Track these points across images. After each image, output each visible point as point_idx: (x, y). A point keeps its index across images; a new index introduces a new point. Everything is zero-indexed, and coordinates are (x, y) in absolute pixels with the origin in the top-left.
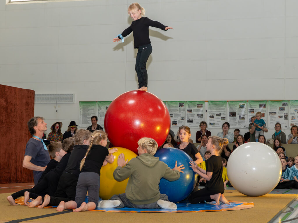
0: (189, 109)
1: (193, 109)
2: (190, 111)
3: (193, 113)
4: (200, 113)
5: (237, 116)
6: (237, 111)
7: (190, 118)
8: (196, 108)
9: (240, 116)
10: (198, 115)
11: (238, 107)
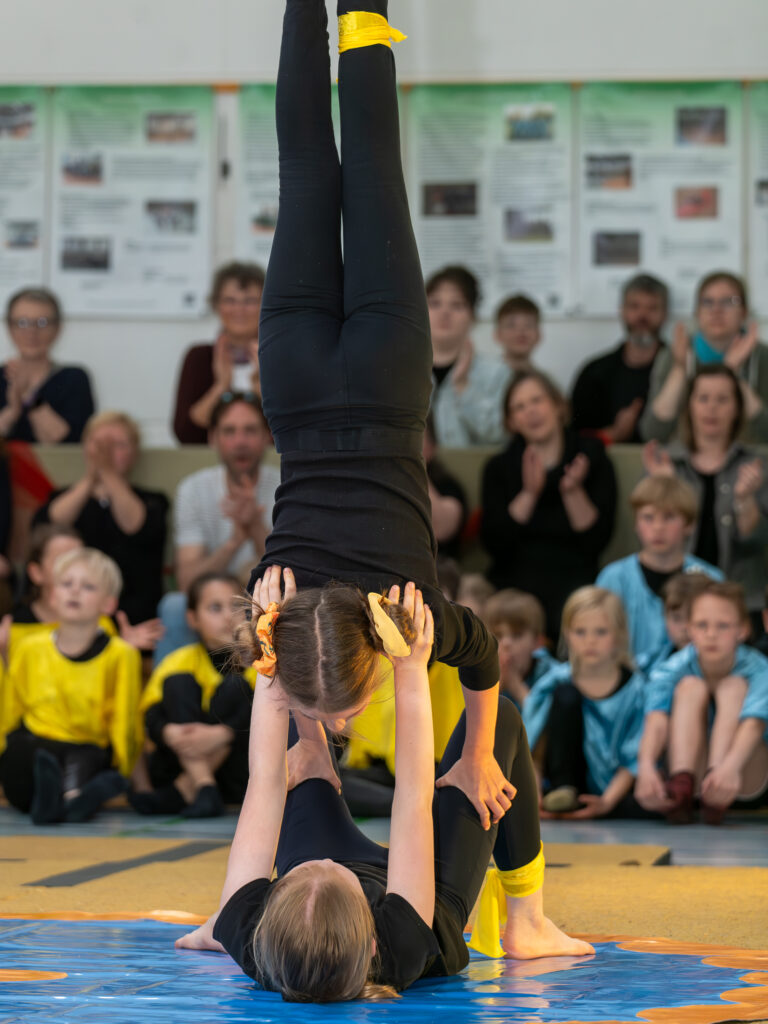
0: (77, 154)
1: (110, 154)
2: (87, 172)
3: (111, 186)
4: (173, 190)
5: (490, 212)
6: (485, 173)
7: (90, 228)
8: (139, 147)
9: (511, 216)
10: (153, 207)
11: (494, 135)
